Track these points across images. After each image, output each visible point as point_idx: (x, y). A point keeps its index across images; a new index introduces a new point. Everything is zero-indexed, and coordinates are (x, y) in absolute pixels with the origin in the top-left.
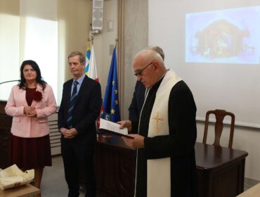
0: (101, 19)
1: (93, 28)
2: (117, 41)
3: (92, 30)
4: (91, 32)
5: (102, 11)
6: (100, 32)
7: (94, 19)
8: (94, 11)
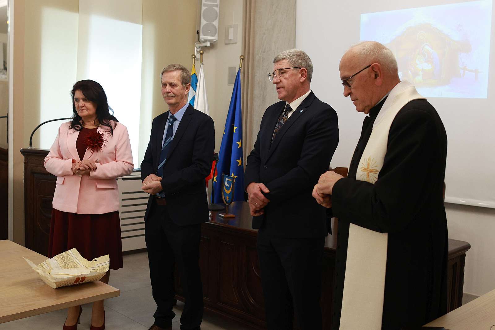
0: (216, 23)
1: (202, 37)
2: (243, 59)
3: (199, 41)
4: (198, 45)
5: (217, 9)
6: (213, 46)
7: (203, 22)
8: (203, 8)
